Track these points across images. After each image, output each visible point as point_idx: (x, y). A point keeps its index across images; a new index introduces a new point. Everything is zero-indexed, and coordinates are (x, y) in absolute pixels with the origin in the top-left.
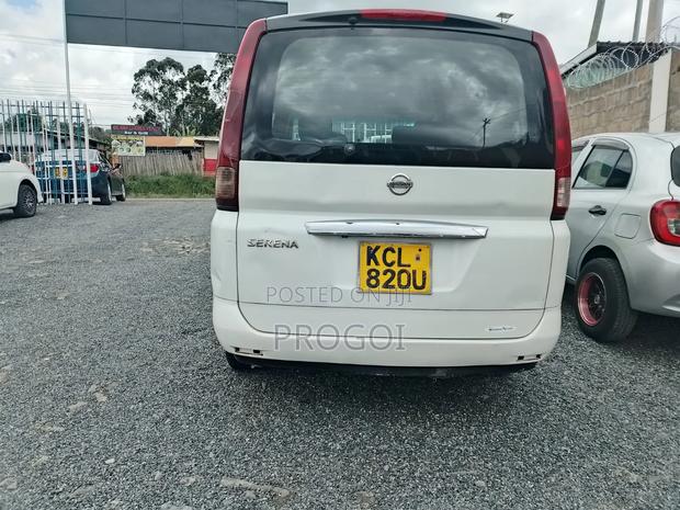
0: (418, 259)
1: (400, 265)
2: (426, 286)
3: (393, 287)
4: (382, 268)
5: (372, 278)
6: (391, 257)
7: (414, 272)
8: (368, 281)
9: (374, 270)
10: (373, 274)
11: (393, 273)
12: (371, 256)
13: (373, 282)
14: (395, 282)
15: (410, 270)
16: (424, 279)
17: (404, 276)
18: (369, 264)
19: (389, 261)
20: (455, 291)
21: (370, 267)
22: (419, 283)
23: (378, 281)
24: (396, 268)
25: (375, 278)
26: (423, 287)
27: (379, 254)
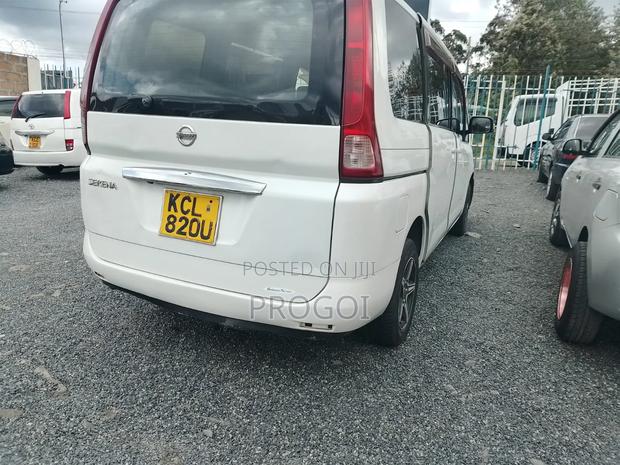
0: (208, 209)
1: (193, 214)
2: (211, 237)
3: (185, 234)
4: (179, 215)
5: (170, 223)
6: (188, 205)
7: (204, 222)
8: (167, 226)
9: (172, 216)
10: (172, 220)
11: (187, 220)
12: (172, 203)
13: (170, 227)
14: (186, 230)
15: (200, 219)
16: (210, 230)
17: (195, 224)
18: (169, 210)
19: (185, 209)
20: (235, 245)
21: (170, 213)
22: (206, 234)
23: (174, 227)
24: (190, 217)
25: (172, 223)
26: (208, 238)
27: (178, 202)
